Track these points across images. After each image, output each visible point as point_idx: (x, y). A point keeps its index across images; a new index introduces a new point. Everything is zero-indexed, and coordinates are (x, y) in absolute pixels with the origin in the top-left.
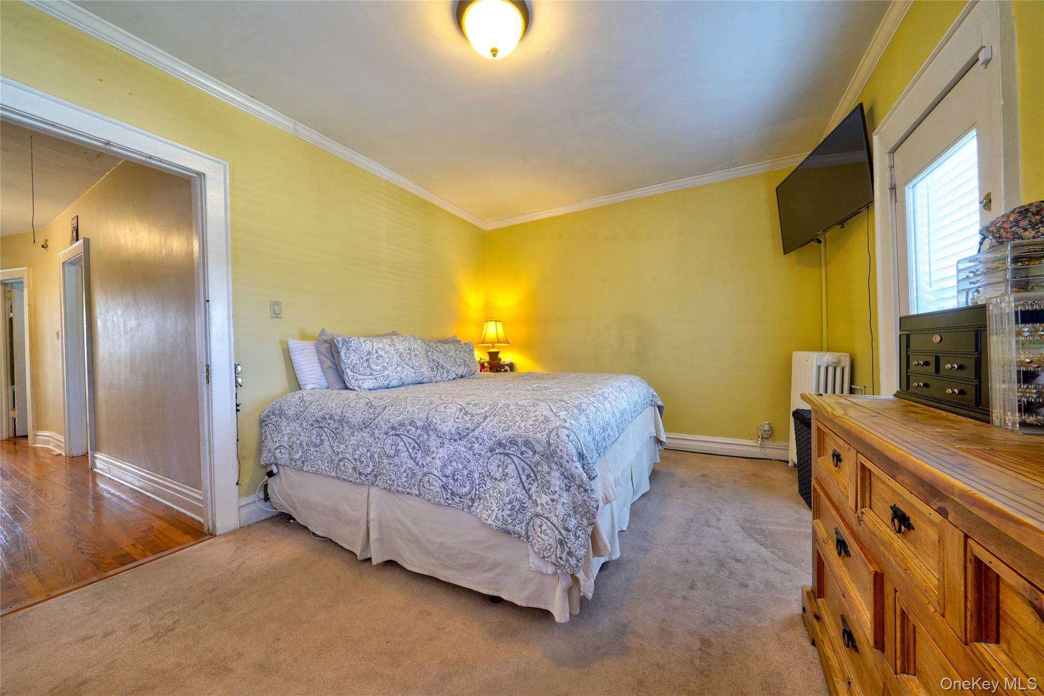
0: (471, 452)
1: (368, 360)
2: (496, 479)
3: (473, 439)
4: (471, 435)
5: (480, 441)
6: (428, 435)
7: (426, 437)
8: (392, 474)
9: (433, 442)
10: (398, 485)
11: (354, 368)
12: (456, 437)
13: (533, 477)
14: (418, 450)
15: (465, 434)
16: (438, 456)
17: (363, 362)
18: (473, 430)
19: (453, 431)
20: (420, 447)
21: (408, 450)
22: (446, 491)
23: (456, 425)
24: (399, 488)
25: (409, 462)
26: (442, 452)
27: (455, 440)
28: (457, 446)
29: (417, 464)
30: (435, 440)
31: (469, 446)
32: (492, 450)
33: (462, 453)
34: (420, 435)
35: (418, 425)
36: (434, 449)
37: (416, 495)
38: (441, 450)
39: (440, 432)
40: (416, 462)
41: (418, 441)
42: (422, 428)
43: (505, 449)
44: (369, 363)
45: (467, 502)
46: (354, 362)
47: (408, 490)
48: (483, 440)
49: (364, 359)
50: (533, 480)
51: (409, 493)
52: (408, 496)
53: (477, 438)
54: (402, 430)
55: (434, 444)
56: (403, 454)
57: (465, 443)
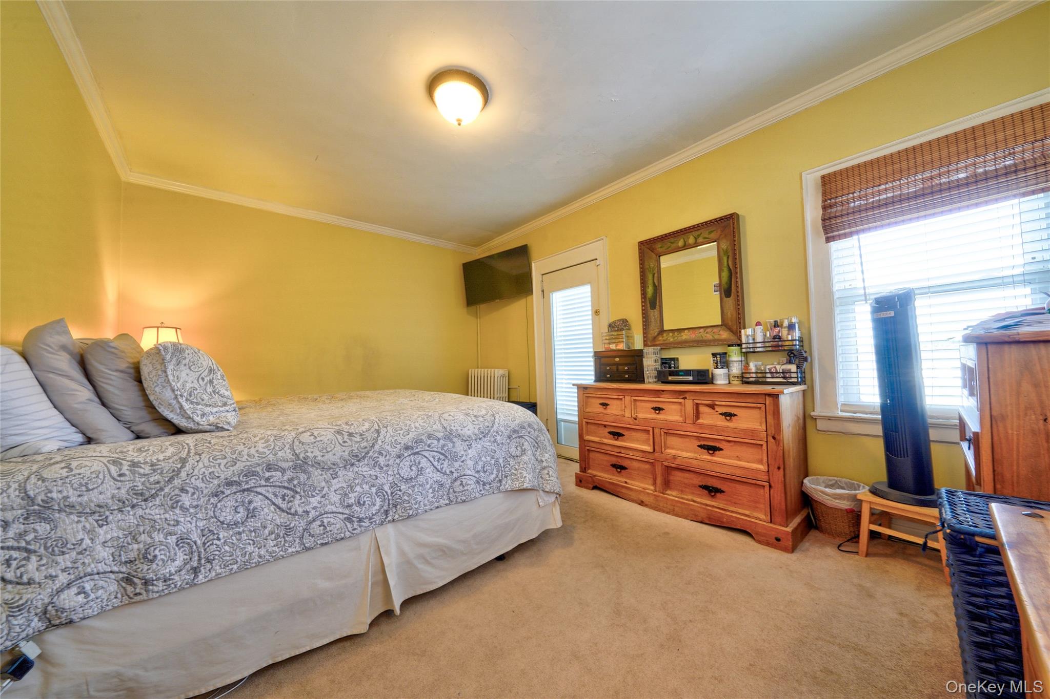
0: (495, 444)
1: (211, 382)
2: (517, 456)
3: (495, 434)
4: (492, 431)
5: (500, 433)
6: (453, 442)
7: (450, 445)
8: (418, 497)
9: (460, 447)
10: (425, 505)
11: (191, 396)
12: (481, 436)
13: (537, 446)
14: (444, 460)
15: (487, 431)
16: (469, 457)
17: (206, 384)
18: (492, 427)
19: (476, 431)
20: (446, 457)
21: (433, 465)
22: (479, 484)
23: (477, 427)
24: (427, 508)
25: (435, 475)
26: (472, 453)
27: (480, 439)
28: (482, 444)
29: (445, 474)
30: (462, 444)
31: (493, 439)
32: (509, 437)
33: (488, 447)
34: (444, 446)
35: (439, 436)
36: (462, 452)
37: (446, 505)
38: (470, 451)
39: (464, 436)
40: (443, 473)
41: (443, 452)
42: (445, 438)
43: (518, 433)
44: (214, 387)
45: (495, 485)
46: (188, 386)
47: (436, 504)
48: (502, 432)
49: (206, 381)
50: (537, 448)
51: (437, 507)
52: (438, 510)
53: (497, 432)
54: (421, 446)
55: (462, 448)
56: (428, 470)
57: (489, 439)
